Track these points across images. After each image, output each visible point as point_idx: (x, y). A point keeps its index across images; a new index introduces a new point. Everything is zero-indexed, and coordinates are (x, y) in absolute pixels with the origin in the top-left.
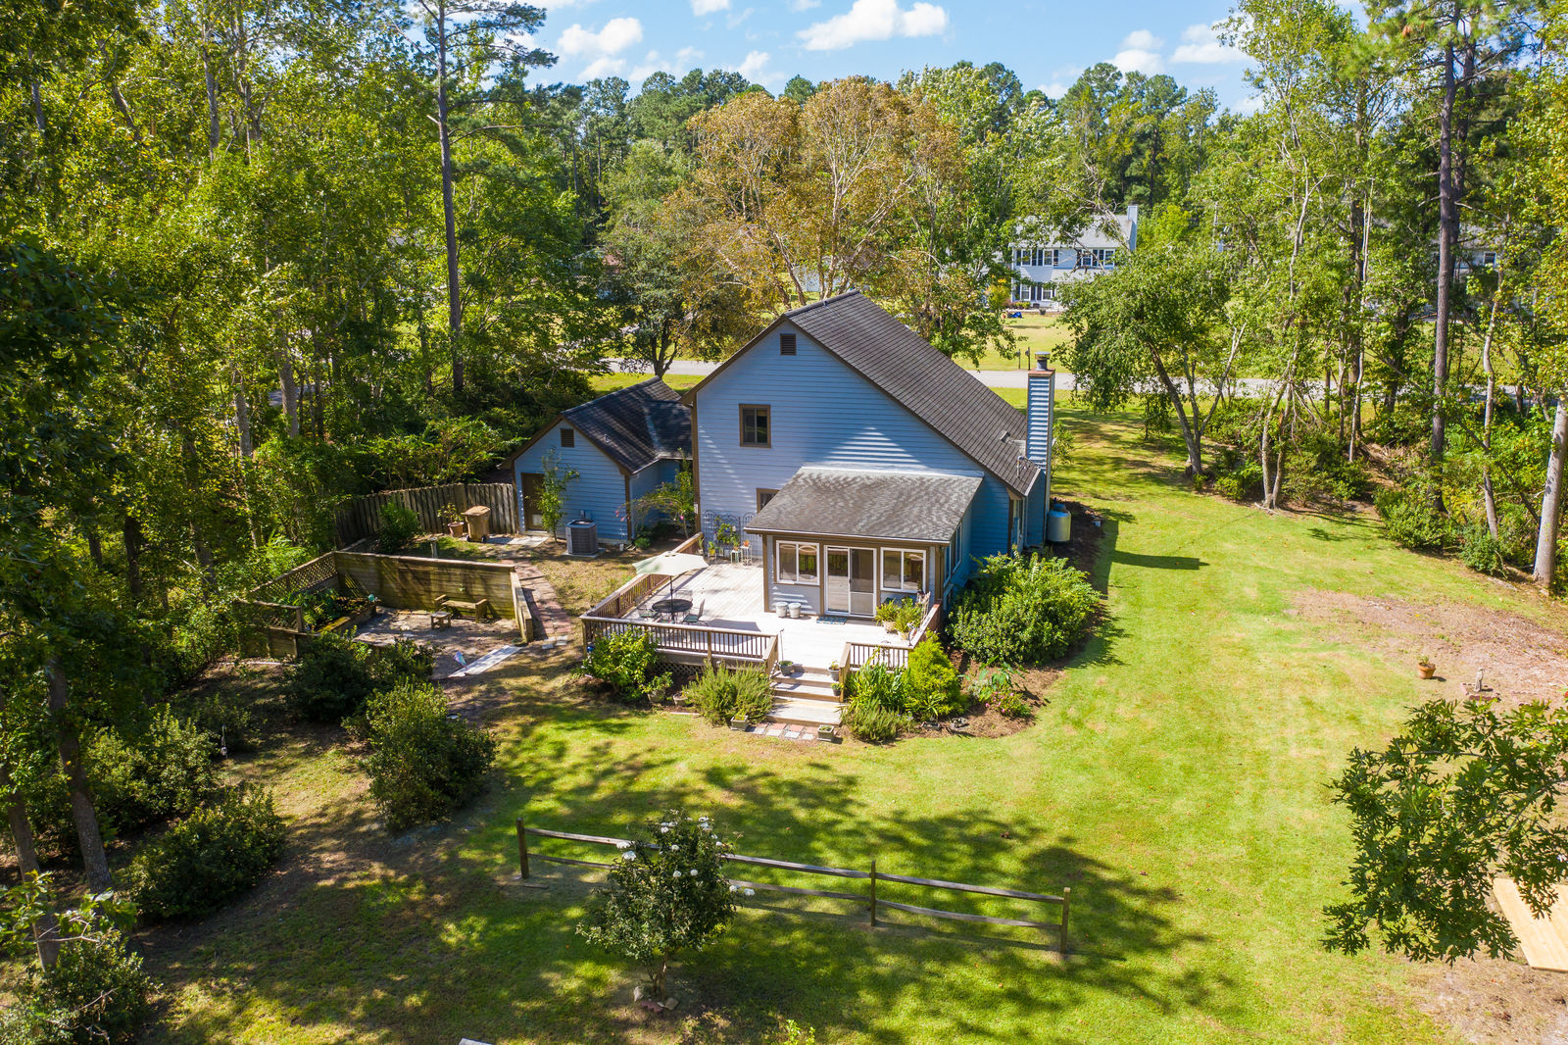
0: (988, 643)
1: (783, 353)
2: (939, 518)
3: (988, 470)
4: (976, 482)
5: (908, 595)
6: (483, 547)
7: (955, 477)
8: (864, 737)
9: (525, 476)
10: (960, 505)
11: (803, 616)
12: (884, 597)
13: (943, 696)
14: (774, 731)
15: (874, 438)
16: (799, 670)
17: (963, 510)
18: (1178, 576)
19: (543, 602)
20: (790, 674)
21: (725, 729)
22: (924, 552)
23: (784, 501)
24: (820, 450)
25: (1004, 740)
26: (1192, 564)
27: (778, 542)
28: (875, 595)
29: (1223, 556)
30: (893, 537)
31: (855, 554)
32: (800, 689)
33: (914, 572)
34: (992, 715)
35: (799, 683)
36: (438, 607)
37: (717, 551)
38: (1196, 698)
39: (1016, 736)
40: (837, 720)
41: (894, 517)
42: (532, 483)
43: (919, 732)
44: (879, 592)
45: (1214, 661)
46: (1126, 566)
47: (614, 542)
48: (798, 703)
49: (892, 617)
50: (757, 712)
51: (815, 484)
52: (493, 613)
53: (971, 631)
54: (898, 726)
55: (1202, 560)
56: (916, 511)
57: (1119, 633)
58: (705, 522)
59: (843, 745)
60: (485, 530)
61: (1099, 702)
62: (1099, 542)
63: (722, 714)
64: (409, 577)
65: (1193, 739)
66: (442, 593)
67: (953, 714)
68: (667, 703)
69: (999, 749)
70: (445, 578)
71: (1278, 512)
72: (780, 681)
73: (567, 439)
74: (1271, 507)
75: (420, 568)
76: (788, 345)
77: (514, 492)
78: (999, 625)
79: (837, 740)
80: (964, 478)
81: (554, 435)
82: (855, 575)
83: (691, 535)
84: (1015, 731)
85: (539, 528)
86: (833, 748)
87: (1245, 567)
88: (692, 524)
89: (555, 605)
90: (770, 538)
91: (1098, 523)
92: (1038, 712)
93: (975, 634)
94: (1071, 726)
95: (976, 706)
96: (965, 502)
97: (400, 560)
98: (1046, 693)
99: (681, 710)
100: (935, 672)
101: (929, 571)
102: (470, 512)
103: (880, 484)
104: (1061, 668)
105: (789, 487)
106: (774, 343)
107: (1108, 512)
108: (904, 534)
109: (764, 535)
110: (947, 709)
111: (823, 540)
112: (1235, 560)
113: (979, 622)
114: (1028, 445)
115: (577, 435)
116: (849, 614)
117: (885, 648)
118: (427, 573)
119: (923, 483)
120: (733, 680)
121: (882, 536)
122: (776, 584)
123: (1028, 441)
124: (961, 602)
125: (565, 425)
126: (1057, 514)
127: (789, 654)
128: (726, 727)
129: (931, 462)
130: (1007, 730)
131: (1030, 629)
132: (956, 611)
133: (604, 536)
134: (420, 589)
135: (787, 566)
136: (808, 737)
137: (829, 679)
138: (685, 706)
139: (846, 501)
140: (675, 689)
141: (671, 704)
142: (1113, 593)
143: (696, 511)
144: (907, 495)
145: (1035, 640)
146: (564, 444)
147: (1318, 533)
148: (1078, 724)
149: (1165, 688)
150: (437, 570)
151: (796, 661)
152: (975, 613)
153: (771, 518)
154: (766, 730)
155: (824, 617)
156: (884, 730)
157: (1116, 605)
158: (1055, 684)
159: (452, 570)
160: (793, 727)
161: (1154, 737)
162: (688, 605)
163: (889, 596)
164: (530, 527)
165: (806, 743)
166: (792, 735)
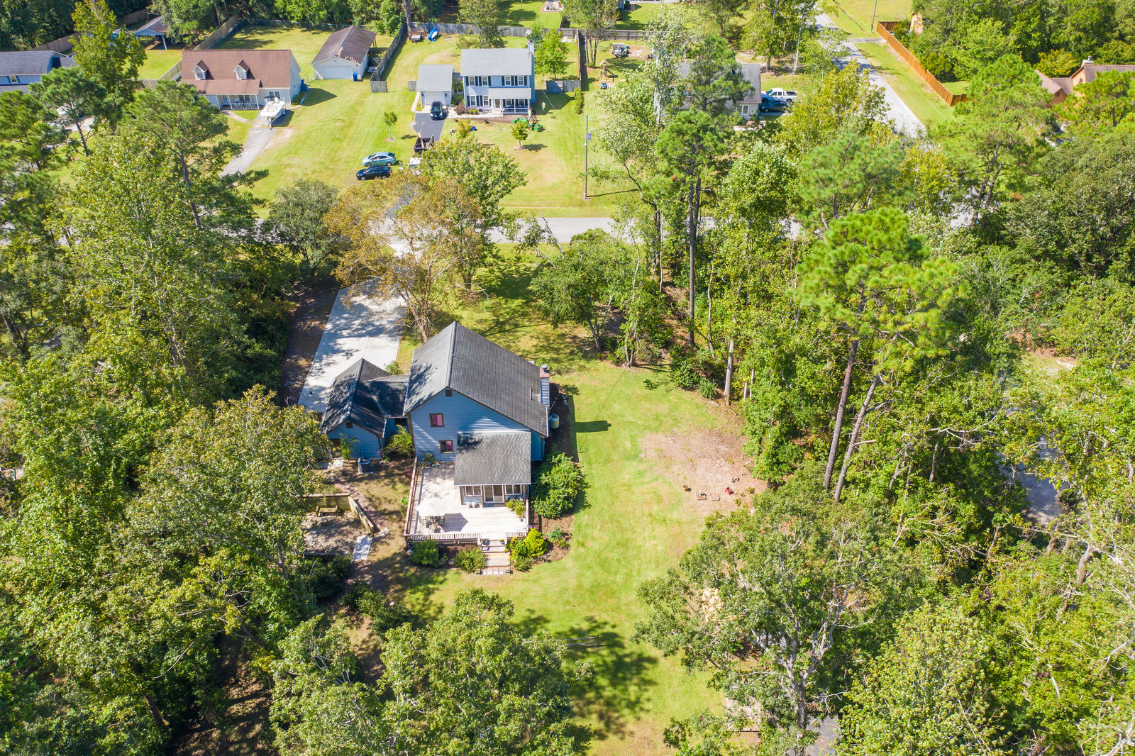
1: (447, 396)
2: (523, 467)
4: (529, 436)
5: (516, 497)
7: (520, 433)
8: (520, 570)
9: (331, 440)
10: (528, 456)
11: (477, 506)
12: (507, 497)
14: (489, 572)
15: (487, 421)
16: (488, 541)
18: (601, 437)
19: (366, 508)
20: (485, 543)
21: (473, 575)
24: (465, 426)
25: (563, 560)
26: (605, 426)
28: (503, 497)
29: (616, 416)
30: (510, 482)
32: (491, 549)
34: (556, 549)
35: (490, 547)
37: (426, 464)
39: (566, 557)
40: (509, 562)
41: (506, 468)
43: (536, 563)
44: (505, 496)
45: (620, 496)
46: (581, 434)
48: (492, 556)
49: (512, 507)
50: (481, 565)
54: (529, 563)
55: (608, 422)
56: (513, 462)
57: (587, 484)
58: (418, 453)
59: (514, 574)
61: (588, 531)
62: (569, 418)
63: (471, 569)
65: (618, 543)
67: (545, 552)
68: (449, 566)
69: (562, 564)
71: (632, 370)
72: (483, 547)
74: (630, 366)
76: (449, 393)
79: (511, 572)
80: (524, 433)
82: (495, 491)
84: (565, 554)
86: (511, 576)
87: (624, 424)
88: (412, 454)
89: (372, 509)
91: (566, 402)
92: (570, 542)
94: (581, 547)
95: (550, 546)
96: (529, 452)
98: (570, 530)
99: (455, 568)
101: (523, 490)
104: (572, 515)
107: (567, 388)
108: (514, 480)
110: (543, 549)
112: (620, 419)
113: (543, 504)
115: (354, 425)
116: (494, 502)
121: (506, 482)
122: (465, 496)
127: (482, 534)
128: (473, 573)
130: (563, 556)
132: (534, 501)
136: (501, 573)
137: (500, 544)
138: (455, 566)
139: (484, 458)
140: (450, 559)
141: (451, 566)
142: (580, 457)
143: (414, 450)
144: (506, 450)
145: (563, 508)
146: (348, 427)
147: (648, 384)
148: (583, 545)
151: (485, 537)
152: (541, 501)
153: (461, 476)
154: (487, 572)
155: (484, 505)
156: (525, 566)
157: (583, 465)
158: (572, 524)
159: (322, 498)
160: (495, 568)
161: (607, 545)
163: (509, 497)
164: (334, 457)
165: (502, 576)
166: (496, 573)
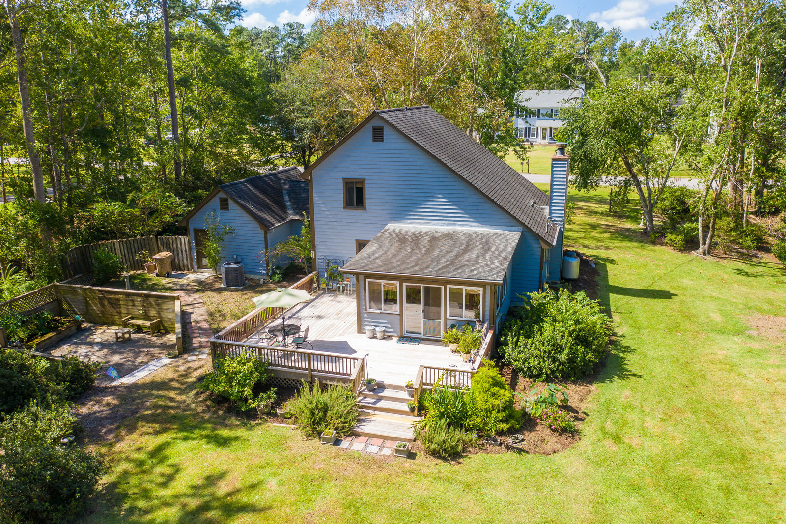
0: (533, 362)
1: (374, 140)
2: (492, 262)
3: (526, 226)
4: (517, 235)
5: (469, 323)
6: (164, 281)
7: (501, 232)
8: (435, 454)
9: (196, 231)
10: (507, 252)
11: (386, 337)
12: (449, 323)
13: (501, 415)
14: (357, 445)
15: (441, 203)
16: (381, 387)
17: (510, 256)
18: (658, 304)
19: (197, 322)
20: (373, 390)
21: (316, 442)
22: (481, 289)
23: (374, 248)
24: (402, 212)
25: (557, 456)
26: (665, 295)
27: (368, 280)
28: (442, 322)
29: (685, 289)
30: (457, 276)
31: (427, 289)
32: (382, 404)
33: (472, 302)
34: (542, 430)
35: (380, 399)
36: (125, 324)
37: (328, 285)
38: (708, 413)
39: (567, 452)
40: (410, 435)
41: (457, 261)
42: (200, 236)
43: (482, 447)
44: (446, 319)
45: (709, 376)
46: (619, 296)
47: (257, 277)
48: (379, 417)
49: (456, 340)
50: (343, 428)
51: (397, 236)
52: (165, 329)
53: (520, 353)
54: (464, 443)
55: (672, 292)
56: (474, 256)
57: (627, 349)
58: (319, 265)
59: (417, 460)
60: (168, 268)
61: (630, 416)
62: (597, 278)
63: (314, 429)
64: (106, 303)
65: (719, 454)
66: (129, 314)
67: (511, 431)
68: (271, 414)
69: (554, 467)
70: (130, 303)
71: (709, 258)
72: (365, 396)
73: (224, 205)
74: (705, 254)
75: (113, 296)
76: (378, 135)
77: (189, 243)
78: (542, 348)
79: (411, 456)
80: (508, 232)
81: (216, 202)
82: (427, 304)
83: (310, 273)
84: (565, 447)
85: (206, 267)
86: (408, 464)
87: (704, 297)
88: (311, 264)
89: (205, 325)
90: (361, 277)
91: (593, 265)
92: (580, 426)
93: (522, 356)
94: (611, 441)
95: (527, 422)
96: (511, 250)
97: (99, 290)
98: (584, 407)
99: (282, 422)
100: (493, 394)
101: (485, 305)
102: (157, 256)
103: (446, 236)
104: (591, 383)
105: (378, 238)
106: (368, 131)
107: (597, 257)
108: (466, 274)
109: (357, 275)
110: (505, 426)
111: (402, 279)
112: (695, 292)
113: (526, 345)
114: (550, 210)
115: (230, 202)
116: (422, 336)
117: (452, 371)
118: (118, 300)
119: (477, 236)
120: (325, 397)
121: (449, 276)
122: (366, 312)
123: (551, 206)
124: (510, 329)
125: (222, 195)
126: (570, 259)
127: (374, 373)
128: (317, 440)
129: (482, 220)
130: (558, 446)
131: (566, 351)
132: (506, 336)
133: (251, 273)
134: (113, 311)
135: (375, 297)
136: (387, 452)
137: (405, 395)
138: (284, 418)
139: (420, 249)
140: (278, 403)
141: (275, 415)
142: (616, 318)
143: (313, 255)
144: (466, 244)
145: (571, 361)
146: (222, 209)
147: (740, 272)
148: (617, 439)
149: (680, 402)
150: (124, 298)
151: (378, 378)
152: (521, 338)
153: (362, 262)
154: (351, 444)
155: (403, 338)
156: (453, 448)
157: (621, 327)
158: (590, 398)
159: (135, 298)
160: (375, 441)
161: (685, 453)
162: (298, 329)
163: (453, 322)
164: (200, 266)
165: (385, 459)
166: (373, 449)
